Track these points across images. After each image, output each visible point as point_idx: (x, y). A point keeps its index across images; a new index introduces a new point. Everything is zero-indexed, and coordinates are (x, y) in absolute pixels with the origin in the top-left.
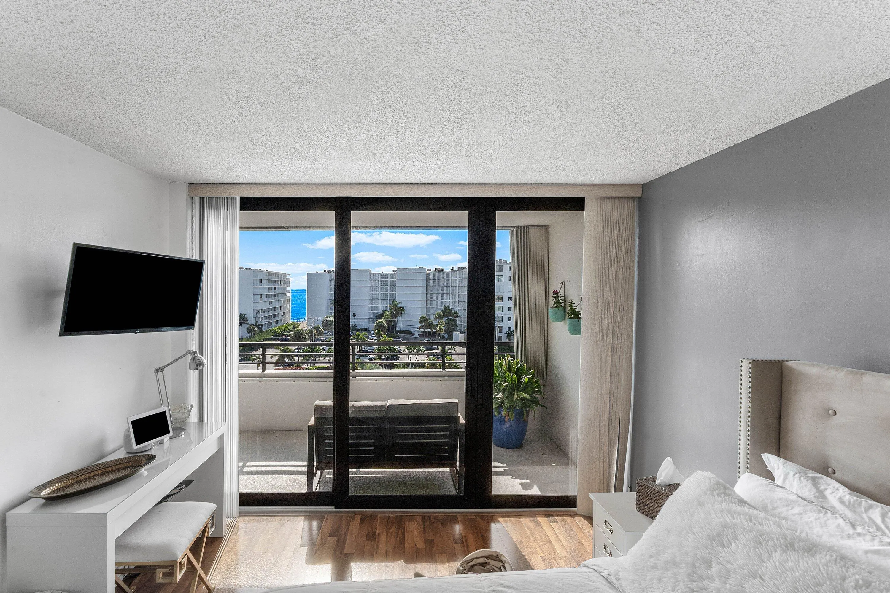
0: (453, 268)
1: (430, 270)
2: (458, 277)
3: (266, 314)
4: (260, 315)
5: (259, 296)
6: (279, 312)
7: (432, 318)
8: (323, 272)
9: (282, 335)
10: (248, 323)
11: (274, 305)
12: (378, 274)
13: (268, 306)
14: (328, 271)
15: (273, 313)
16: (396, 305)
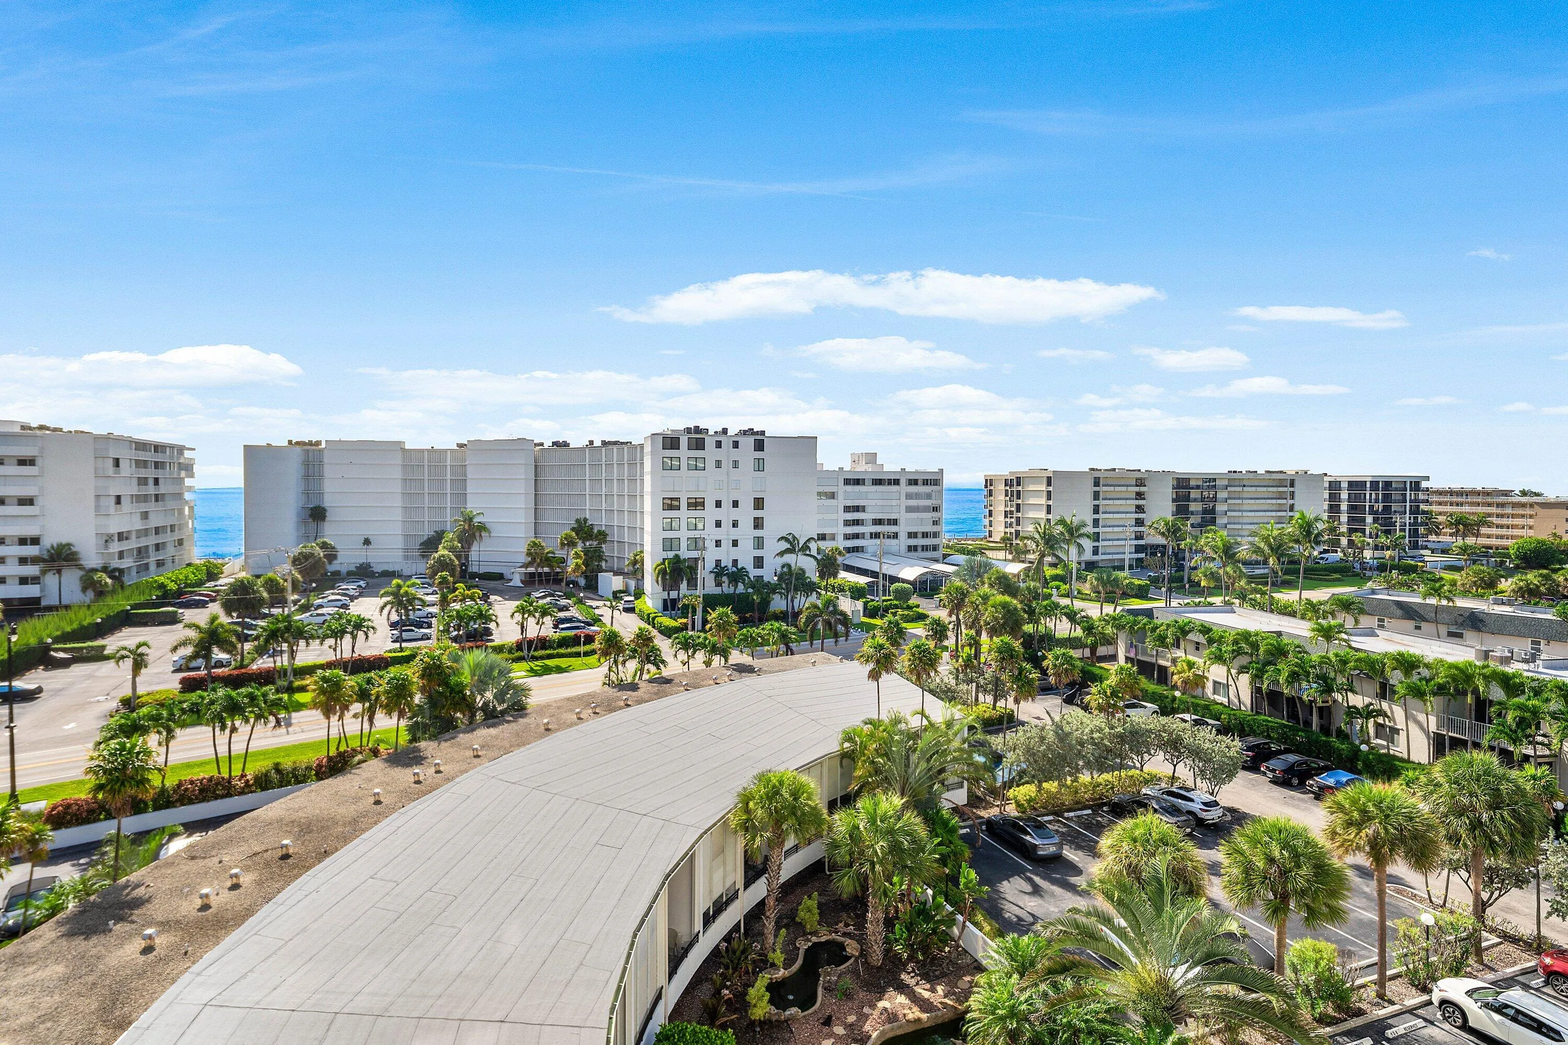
0: (591, 442)
1: (542, 444)
2: (604, 460)
3: (133, 544)
4: (115, 547)
5: (113, 500)
6: (168, 538)
7: (551, 545)
8: (286, 444)
9: (180, 593)
10: (81, 567)
11: (155, 521)
12: (422, 451)
13: (138, 525)
14: (298, 443)
15: (151, 540)
16: (471, 519)
